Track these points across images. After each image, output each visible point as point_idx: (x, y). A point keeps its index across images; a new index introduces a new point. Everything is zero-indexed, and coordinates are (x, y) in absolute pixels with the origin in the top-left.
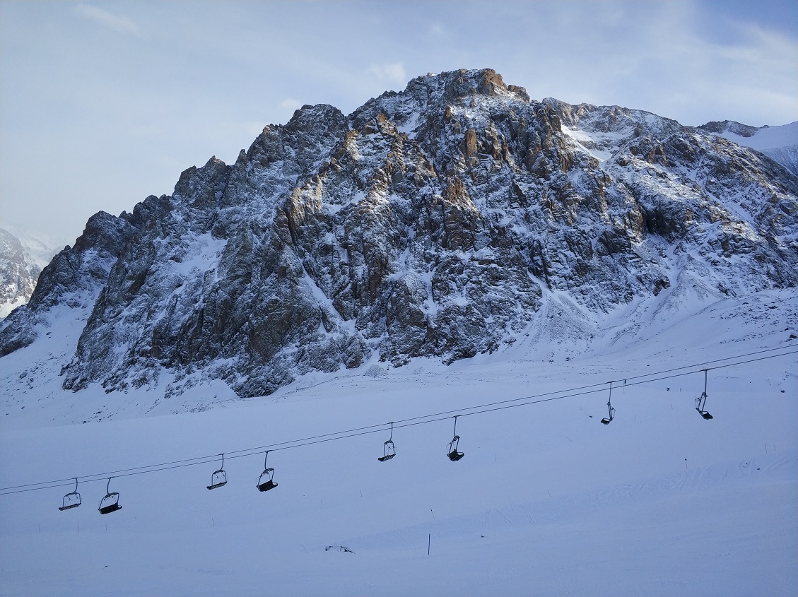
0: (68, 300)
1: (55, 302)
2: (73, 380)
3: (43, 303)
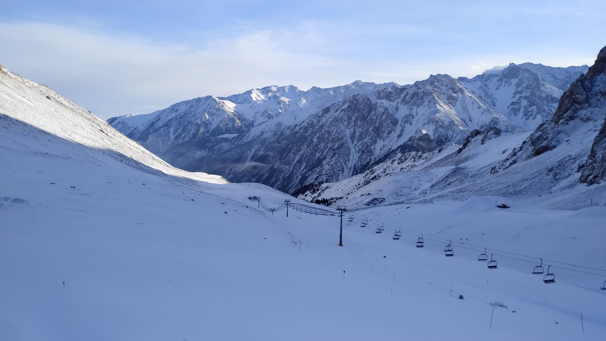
0: (582, 116)
1: (572, 118)
2: (588, 176)
3: (563, 118)
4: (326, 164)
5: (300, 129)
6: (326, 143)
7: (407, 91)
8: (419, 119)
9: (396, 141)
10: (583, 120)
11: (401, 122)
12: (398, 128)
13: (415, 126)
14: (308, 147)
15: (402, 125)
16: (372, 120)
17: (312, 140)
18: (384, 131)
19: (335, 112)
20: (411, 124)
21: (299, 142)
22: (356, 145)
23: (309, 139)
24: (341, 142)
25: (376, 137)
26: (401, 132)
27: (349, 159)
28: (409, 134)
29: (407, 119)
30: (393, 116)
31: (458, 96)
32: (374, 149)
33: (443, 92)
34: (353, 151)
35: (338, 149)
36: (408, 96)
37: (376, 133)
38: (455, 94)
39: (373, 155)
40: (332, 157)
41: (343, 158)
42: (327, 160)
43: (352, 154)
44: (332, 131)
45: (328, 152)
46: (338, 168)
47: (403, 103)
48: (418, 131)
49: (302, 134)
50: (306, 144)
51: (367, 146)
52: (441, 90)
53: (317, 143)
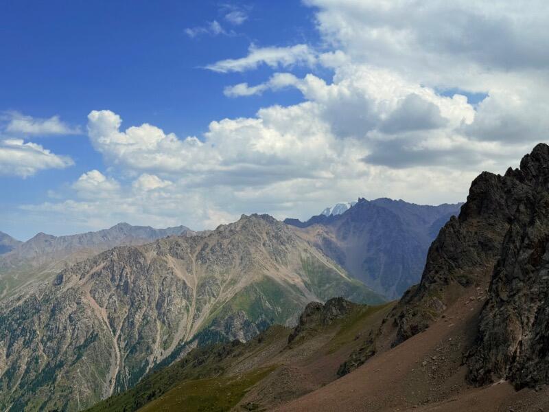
2: (477, 370)
3: (435, 282)
4: (62, 377)
5: (12, 312)
6: (64, 337)
7: (205, 240)
8: (226, 288)
9: (192, 327)
10: (461, 284)
11: (198, 292)
12: (193, 303)
13: (221, 297)
14: (27, 344)
15: (201, 297)
16: (148, 290)
17: (35, 331)
18: (169, 310)
19: (80, 279)
20: (214, 296)
21: (9, 337)
22: (120, 336)
23: (30, 330)
24: (93, 332)
25: (155, 320)
26: (198, 310)
27: (108, 365)
28: (211, 312)
29: (207, 287)
30: (184, 283)
31: (287, 249)
32: (154, 342)
33: (262, 242)
34: (115, 348)
35: (87, 346)
36: (208, 250)
37: (156, 314)
38: (282, 246)
39: (152, 353)
40: (74, 363)
41: (96, 362)
42: (65, 368)
43: (113, 355)
44: (75, 313)
45: (66, 352)
46: (88, 381)
47: (200, 262)
48: (227, 308)
49: (16, 321)
50: (23, 340)
51: (141, 338)
52: (259, 239)
53: (45, 338)
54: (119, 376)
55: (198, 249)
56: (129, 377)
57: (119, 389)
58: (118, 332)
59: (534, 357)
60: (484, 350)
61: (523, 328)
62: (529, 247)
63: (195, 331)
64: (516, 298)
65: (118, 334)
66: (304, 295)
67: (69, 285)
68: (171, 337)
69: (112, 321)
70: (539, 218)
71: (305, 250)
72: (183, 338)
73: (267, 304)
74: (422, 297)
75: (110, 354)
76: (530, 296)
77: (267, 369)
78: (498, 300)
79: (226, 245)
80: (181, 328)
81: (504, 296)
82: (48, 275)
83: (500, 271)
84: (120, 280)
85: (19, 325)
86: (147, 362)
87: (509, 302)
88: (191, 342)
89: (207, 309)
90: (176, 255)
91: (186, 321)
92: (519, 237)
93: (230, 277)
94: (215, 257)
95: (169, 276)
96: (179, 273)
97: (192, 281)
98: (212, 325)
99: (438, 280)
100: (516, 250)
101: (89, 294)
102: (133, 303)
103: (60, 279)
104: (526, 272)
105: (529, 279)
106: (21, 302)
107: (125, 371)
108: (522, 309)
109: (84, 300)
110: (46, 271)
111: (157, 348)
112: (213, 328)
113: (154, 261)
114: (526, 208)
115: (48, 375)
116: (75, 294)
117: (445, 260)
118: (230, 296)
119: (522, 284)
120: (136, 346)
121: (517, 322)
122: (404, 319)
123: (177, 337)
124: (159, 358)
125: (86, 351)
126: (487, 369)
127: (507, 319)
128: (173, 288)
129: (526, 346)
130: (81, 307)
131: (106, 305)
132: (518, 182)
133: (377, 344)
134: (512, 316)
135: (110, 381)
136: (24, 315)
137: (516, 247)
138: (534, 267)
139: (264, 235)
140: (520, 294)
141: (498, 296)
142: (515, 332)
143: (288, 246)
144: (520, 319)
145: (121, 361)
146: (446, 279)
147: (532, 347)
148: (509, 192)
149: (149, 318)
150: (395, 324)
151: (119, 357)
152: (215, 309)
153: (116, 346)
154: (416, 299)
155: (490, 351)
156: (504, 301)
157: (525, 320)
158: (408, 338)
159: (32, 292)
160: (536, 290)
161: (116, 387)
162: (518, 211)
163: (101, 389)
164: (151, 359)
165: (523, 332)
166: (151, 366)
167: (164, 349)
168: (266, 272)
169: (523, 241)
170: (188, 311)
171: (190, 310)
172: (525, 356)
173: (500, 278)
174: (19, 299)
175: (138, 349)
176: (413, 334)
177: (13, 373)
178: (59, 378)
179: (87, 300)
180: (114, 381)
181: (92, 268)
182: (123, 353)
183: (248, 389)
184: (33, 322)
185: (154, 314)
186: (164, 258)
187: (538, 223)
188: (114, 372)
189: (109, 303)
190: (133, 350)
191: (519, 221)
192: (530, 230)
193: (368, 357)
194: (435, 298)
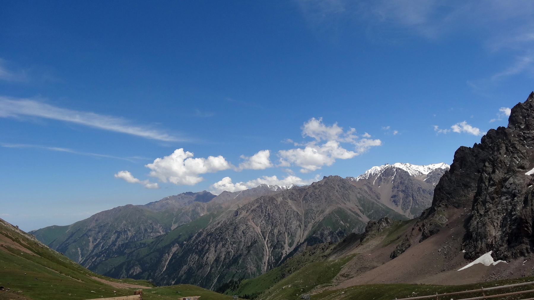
2: (471, 253)
3: (440, 206)
4: (242, 262)
5: (215, 230)
6: (241, 242)
7: (306, 190)
8: (320, 214)
9: (303, 235)
10: (455, 207)
11: (304, 218)
12: (303, 223)
13: (317, 220)
14: (223, 246)
15: (306, 220)
16: (280, 217)
17: (227, 239)
18: (291, 227)
19: (247, 213)
20: (313, 219)
21: (215, 242)
22: (268, 241)
23: (225, 239)
24: (254, 239)
25: (284, 232)
26: (306, 226)
27: (263, 255)
28: (313, 228)
29: (309, 215)
30: (297, 213)
31: (349, 193)
32: (285, 243)
33: (336, 190)
34: (265, 247)
35: (252, 246)
36: (308, 196)
37: (285, 229)
38: (346, 191)
39: (284, 249)
40: (247, 255)
41: (257, 254)
42: (243, 257)
43: (265, 250)
44: (245, 229)
45: (242, 249)
46: (254, 264)
47: (304, 202)
48: (320, 225)
49: (218, 234)
50: (222, 243)
51: (278, 241)
52: (334, 188)
53: (232, 242)
54: (269, 261)
55: (303, 195)
56: (274, 261)
57: (269, 267)
58: (267, 239)
59: (504, 244)
60: (474, 242)
61: (495, 229)
62: (493, 185)
63: (305, 237)
64: (489, 213)
65: (266, 240)
66: (360, 217)
67: (241, 216)
68: (293, 241)
69: (263, 233)
70: (498, 169)
71: (359, 193)
72: (299, 241)
73: (341, 222)
74: (434, 215)
75: (264, 250)
76: (497, 211)
77: (351, 256)
78: (479, 214)
79: (317, 192)
80: (297, 236)
81: (482, 212)
82: (230, 211)
83: (478, 199)
84: (266, 212)
85: (219, 237)
86: (282, 253)
87: (485, 216)
88: (303, 243)
89: (310, 226)
90: (292, 199)
91: (299, 232)
92: (487, 180)
93: (321, 209)
94: (312, 199)
95: (290, 210)
96: (294, 208)
97: (301, 212)
98: (314, 234)
99: (442, 205)
100: (486, 187)
101: (251, 221)
102: (273, 225)
103: (237, 213)
104: (493, 199)
105: (495, 202)
106: (219, 225)
107: (272, 259)
108: (493, 219)
109: (249, 223)
110: (229, 210)
111: (286, 246)
112: (314, 235)
113: (281, 203)
114: (489, 164)
115: (235, 260)
116: (245, 221)
117: (445, 195)
118: (321, 219)
119: (491, 205)
120: (276, 246)
121: (491, 226)
122: (425, 227)
123: (296, 240)
124: (288, 251)
125: (252, 248)
126: (476, 252)
127: (485, 224)
128: (292, 216)
129: (498, 238)
130: (248, 227)
131: (259, 225)
132: (481, 150)
133: (411, 241)
134: (488, 222)
135: (265, 263)
136: (221, 231)
137: (486, 185)
138: (497, 195)
139: (337, 186)
140: (491, 211)
141: (478, 212)
142: (491, 231)
143: (349, 191)
144: (493, 224)
145: (269, 253)
146: (446, 205)
147: (501, 238)
148: (476, 156)
149: (281, 231)
150: (420, 230)
151: (268, 252)
152: (314, 226)
153: (266, 246)
154: (430, 216)
155: (477, 242)
156: (482, 215)
157: (496, 225)
158: (428, 237)
159: (224, 220)
160: (500, 208)
161: (268, 266)
162: (485, 166)
163: (261, 267)
164: (284, 252)
165: (496, 230)
166: (284, 256)
167: (290, 247)
168: (339, 205)
169: (489, 182)
170: (300, 227)
171: (302, 226)
172: (498, 244)
173: (478, 203)
174: (218, 223)
175: (277, 247)
176: (431, 235)
177: (218, 260)
178: (240, 262)
179: (251, 223)
180: (266, 263)
181: (251, 207)
182: (270, 249)
183: (343, 266)
184: (226, 234)
185: (283, 229)
186: (286, 201)
187: (497, 172)
188: (266, 259)
189: (261, 225)
190: (275, 248)
191: (486, 171)
192: (493, 176)
193: (406, 248)
194: (441, 215)
